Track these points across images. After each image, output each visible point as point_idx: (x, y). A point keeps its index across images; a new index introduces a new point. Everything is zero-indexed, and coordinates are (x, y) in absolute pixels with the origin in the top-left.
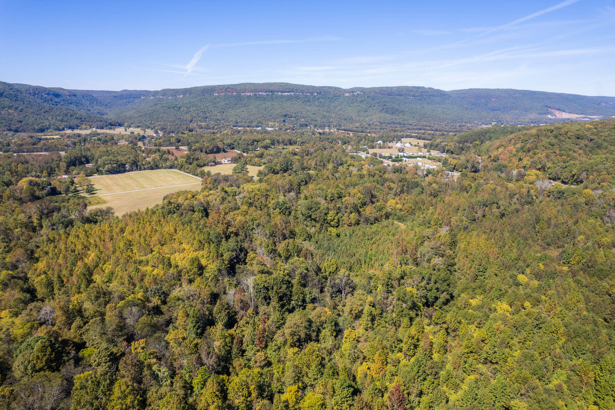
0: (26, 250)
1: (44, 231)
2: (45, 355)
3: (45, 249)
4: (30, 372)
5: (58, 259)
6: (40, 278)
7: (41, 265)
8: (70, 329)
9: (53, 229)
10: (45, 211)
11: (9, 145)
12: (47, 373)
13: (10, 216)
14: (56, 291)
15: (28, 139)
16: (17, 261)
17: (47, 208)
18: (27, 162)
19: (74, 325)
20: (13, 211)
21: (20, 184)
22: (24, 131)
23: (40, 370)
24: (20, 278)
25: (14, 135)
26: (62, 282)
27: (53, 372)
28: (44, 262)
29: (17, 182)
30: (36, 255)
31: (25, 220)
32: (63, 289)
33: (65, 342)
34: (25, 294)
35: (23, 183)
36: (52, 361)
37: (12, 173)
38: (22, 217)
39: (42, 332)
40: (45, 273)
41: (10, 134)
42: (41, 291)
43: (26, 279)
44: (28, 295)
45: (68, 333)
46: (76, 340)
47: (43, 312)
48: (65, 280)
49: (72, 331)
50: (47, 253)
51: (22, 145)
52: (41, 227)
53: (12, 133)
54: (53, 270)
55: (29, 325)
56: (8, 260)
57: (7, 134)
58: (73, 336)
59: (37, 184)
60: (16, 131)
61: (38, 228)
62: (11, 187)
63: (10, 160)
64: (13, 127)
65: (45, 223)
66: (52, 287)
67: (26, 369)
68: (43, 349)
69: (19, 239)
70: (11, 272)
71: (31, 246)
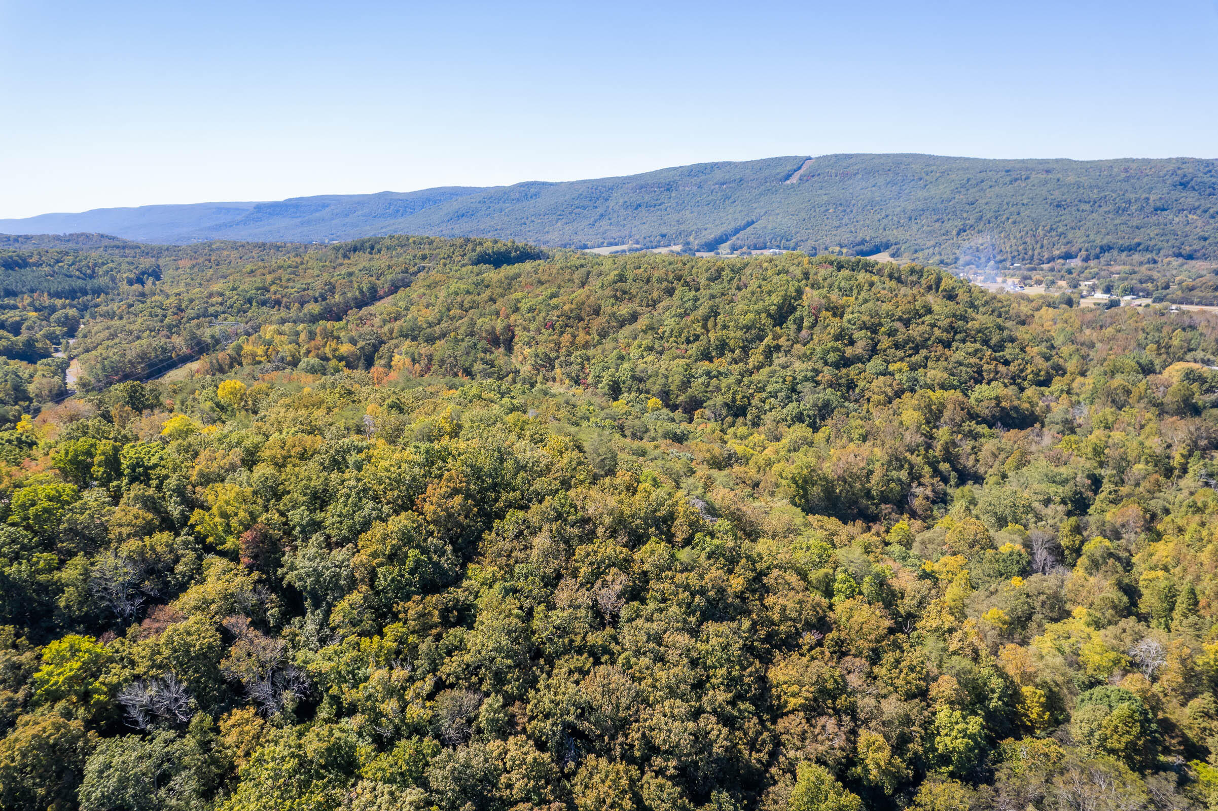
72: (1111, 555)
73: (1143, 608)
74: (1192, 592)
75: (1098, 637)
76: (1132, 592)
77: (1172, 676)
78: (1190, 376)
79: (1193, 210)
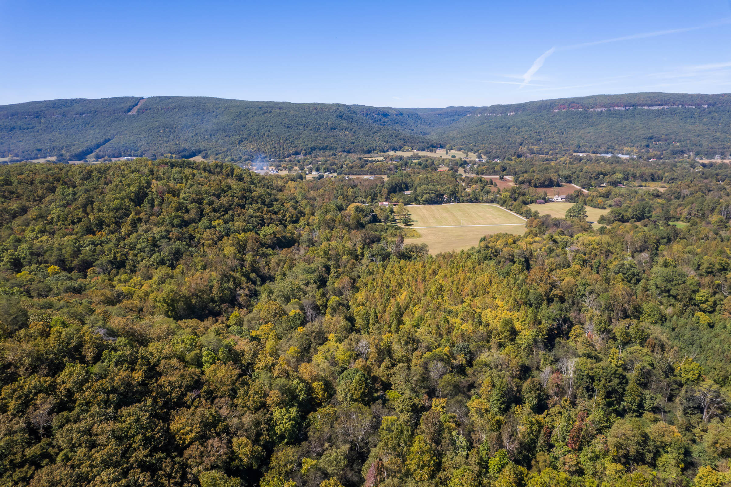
0: (351, 278)
1: (365, 261)
2: (361, 388)
3: (365, 281)
4: (348, 399)
5: (375, 292)
6: (359, 309)
7: (361, 296)
8: (379, 367)
9: (372, 260)
10: (368, 241)
11: (342, 167)
12: (360, 405)
13: (340, 241)
14: (371, 325)
15: (357, 161)
16: (343, 288)
17: (369, 238)
18: (355, 186)
19: (383, 364)
20: (343, 237)
21: (348, 209)
22: (354, 152)
23: (356, 400)
24: (343, 305)
25: (346, 156)
26: (377, 317)
27: (366, 405)
28: (363, 293)
29: (347, 206)
30: (358, 285)
31: (351, 248)
32: (377, 325)
33: (375, 379)
34: (347, 322)
35: (351, 209)
36: (365, 396)
37: (343, 198)
38: (349, 244)
39: (358, 364)
40: (363, 305)
41: (344, 155)
42: (359, 322)
43: (348, 307)
44: (349, 324)
45: (378, 371)
46: (383, 379)
47: (360, 344)
48: (379, 315)
49: (381, 369)
50: (366, 284)
51: (352, 167)
52: (363, 256)
53: (345, 154)
54: (371, 303)
55: (349, 353)
56: (336, 285)
57: (341, 155)
58: (381, 374)
59: (362, 211)
60: (349, 152)
61: (360, 257)
62: (342, 212)
63: (343, 183)
64: (347, 148)
65: (367, 253)
66: (369, 320)
67: (346, 395)
68: (360, 382)
69: (345, 266)
70: (338, 298)
71: (354, 274)
72: (340, 304)
73: (357, 326)
74: (375, 313)
75: (342, 347)
76: (351, 320)
77: (373, 356)
78: (358, 210)
79: (346, 129)
